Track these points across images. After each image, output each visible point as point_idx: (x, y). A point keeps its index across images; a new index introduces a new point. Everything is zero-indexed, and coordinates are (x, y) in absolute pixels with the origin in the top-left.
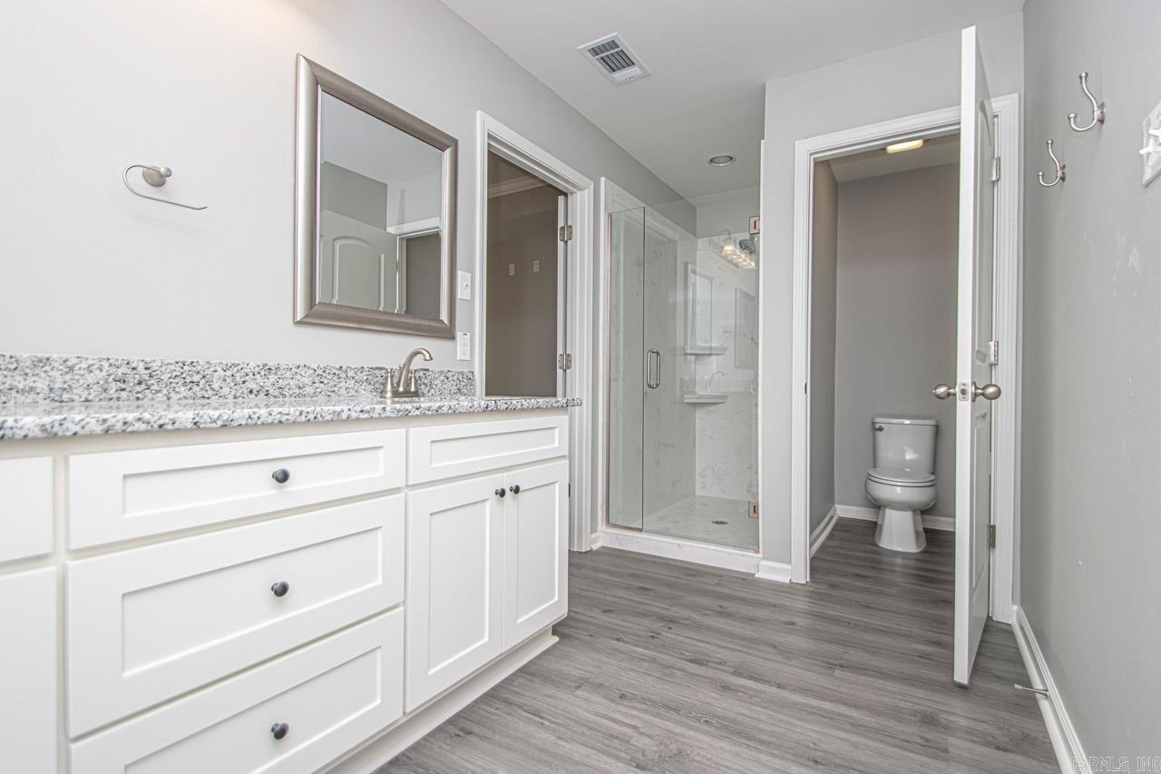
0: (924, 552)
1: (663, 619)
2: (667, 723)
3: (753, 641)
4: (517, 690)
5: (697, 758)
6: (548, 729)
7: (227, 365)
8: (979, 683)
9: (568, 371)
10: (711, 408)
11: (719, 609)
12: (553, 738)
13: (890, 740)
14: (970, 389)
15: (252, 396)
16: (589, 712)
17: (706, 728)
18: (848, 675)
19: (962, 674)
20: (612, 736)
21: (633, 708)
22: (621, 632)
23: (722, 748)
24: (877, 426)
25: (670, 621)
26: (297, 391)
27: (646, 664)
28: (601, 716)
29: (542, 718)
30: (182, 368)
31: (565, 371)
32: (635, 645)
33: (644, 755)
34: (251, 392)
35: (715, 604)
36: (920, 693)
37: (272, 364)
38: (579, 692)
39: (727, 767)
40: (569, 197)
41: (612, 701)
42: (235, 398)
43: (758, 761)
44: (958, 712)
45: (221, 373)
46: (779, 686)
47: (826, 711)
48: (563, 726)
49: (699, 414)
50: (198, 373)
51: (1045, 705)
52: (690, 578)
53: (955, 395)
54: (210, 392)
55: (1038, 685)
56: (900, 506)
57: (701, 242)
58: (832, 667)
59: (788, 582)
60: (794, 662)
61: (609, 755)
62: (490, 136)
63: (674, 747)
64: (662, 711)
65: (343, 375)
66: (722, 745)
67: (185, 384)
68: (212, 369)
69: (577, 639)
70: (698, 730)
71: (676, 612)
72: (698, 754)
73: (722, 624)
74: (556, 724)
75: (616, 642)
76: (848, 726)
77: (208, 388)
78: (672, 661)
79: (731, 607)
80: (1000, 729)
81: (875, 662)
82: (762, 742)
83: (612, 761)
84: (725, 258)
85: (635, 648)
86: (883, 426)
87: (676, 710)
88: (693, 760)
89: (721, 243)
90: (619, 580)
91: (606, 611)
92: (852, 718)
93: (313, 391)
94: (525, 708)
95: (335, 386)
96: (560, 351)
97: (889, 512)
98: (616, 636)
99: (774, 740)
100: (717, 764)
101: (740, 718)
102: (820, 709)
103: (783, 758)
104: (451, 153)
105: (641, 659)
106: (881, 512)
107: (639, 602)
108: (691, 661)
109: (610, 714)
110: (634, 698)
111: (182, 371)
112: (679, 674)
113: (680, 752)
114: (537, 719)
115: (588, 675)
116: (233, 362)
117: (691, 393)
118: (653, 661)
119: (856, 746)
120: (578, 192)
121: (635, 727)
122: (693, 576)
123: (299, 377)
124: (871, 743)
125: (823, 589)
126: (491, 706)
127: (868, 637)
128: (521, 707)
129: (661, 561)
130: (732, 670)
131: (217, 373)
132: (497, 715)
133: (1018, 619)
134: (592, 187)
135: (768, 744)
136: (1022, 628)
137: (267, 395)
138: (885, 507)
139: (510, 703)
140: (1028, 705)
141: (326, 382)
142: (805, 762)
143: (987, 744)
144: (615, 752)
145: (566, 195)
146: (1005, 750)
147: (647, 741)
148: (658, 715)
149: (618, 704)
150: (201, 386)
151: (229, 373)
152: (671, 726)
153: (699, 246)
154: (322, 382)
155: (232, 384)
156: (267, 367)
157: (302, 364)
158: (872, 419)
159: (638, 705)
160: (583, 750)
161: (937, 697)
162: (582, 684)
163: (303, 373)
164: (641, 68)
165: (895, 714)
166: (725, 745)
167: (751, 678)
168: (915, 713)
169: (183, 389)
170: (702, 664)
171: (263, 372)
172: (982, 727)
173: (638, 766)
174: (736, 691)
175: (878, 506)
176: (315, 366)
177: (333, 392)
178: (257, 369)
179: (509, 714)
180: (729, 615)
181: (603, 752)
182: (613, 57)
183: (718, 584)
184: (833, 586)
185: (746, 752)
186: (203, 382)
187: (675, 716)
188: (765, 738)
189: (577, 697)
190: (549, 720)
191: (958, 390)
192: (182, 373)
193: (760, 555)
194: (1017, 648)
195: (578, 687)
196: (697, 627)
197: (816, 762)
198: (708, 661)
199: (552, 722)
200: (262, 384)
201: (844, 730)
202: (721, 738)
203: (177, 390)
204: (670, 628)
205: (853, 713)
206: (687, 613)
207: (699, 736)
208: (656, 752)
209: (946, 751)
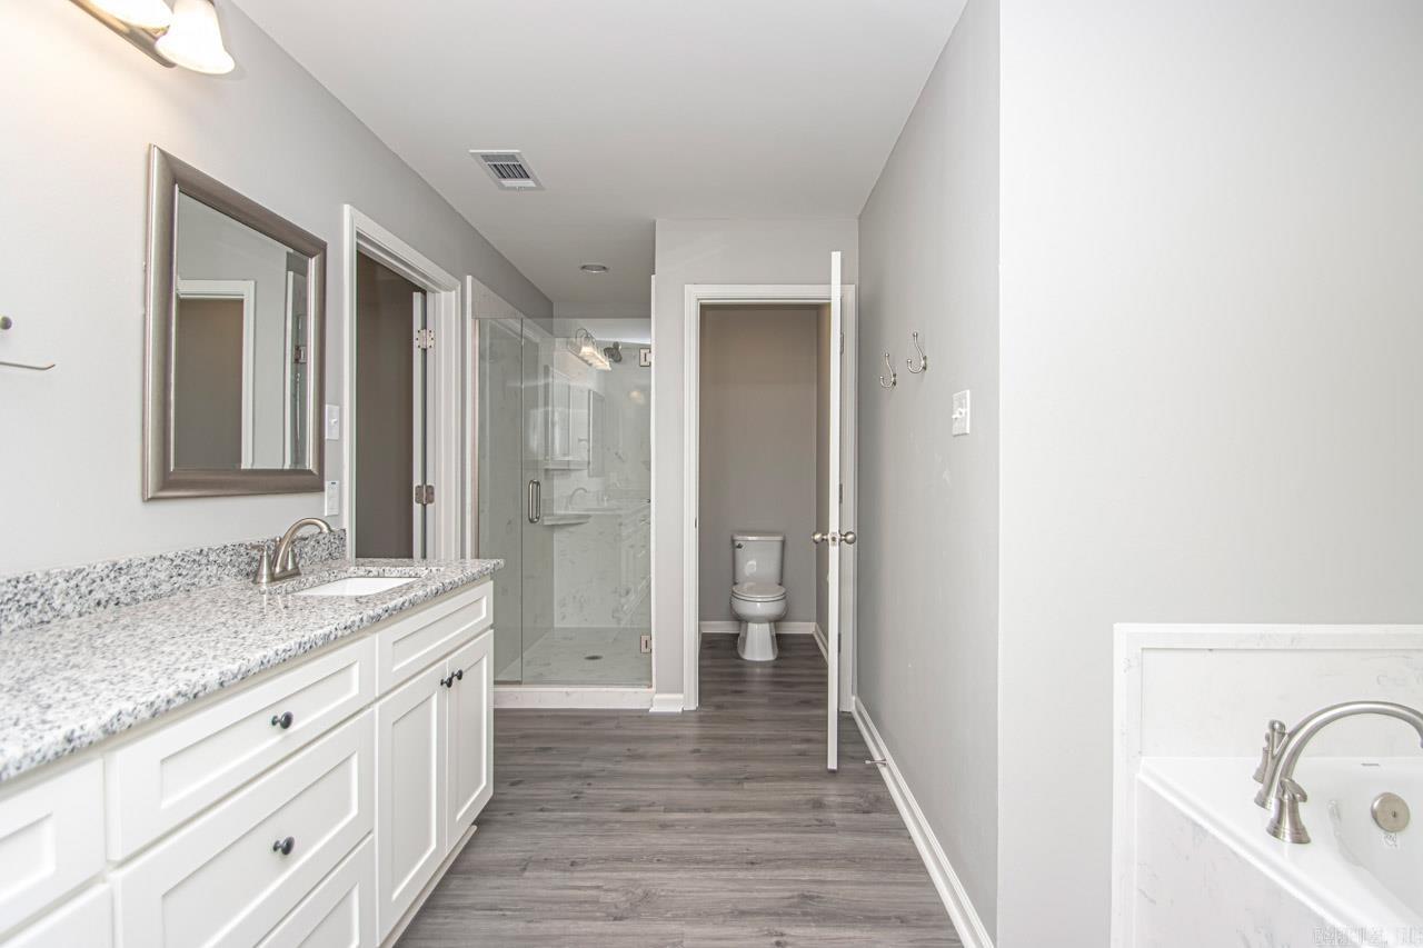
0: (776, 659)
1: (578, 776)
2: (623, 873)
3: (671, 776)
4: (455, 893)
5: (663, 894)
6: (512, 918)
7: (69, 573)
8: (843, 766)
9: (429, 506)
10: (571, 529)
11: (628, 753)
12: (522, 924)
13: (797, 829)
14: (838, 537)
15: (101, 608)
16: (546, 888)
17: (660, 866)
18: (754, 785)
19: (832, 764)
20: (581, 902)
21: (586, 871)
22: (542, 801)
23: (679, 878)
24: (737, 544)
25: (586, 777)
26: (152, 592)
27: (582, 827)
28: (559, 888)
29: (501, 910)
30: (16, 587)
31: (425, 506)
32: (563, 811)
33: (616, 907)
34: (99, 604)
35: (622, 748)
36: (806, 785)
37: (122, 562)
38: (527, 874)
39: (689, 892)
40: (430, 296)
41: (565, 871)
42: (80, 615)
43: (711, 878)
44: (832, 792)
45: (63, 585)
46: (707, 810)
47: (747, 820)
48: (529, 910)
49: (558, 536)
50: (35, 590)
51: (884, 772)
52: (587, 727)
53: (827, 540)
54: (50, 614)
55: (878, 758)
56: (759, 620)
57: (559, 342)
58: (740, 782)
59: (680, 710)
60: (711, 786)
61: (587, 919)
62: (359, 235)
63: (639, 891)
64: (618, 865)
65: (204, 561)
66: (679, 875)
67: (19, 609)
68: (52, 582)
69: (497, 822)
70: (653, 870)
71: (587, 766)
72: (663, 890)
73: (636, 767)
74: (520, 910)
75: (541, 813)
76: (766, 828)
77: (48, 608)
78: (606, 815)
79: (641, 748)
80: (862, 797)
81: (770, 768)
82: (707, 862)
83: (588, 923)
84: (582, 359)
85: (565, 814)
86: (742, 543)
87: (628, 860)
88: (660, 896)
89: (579, 344)
90: (511, 745)
91: (513, 784)
92: (766, 820)
93: (170, 588)
94: (479, 907)
95: (195, 576)
96: (417, 481)
97: (750, 625)
98: (538, 808)
99: (717, 857)
100: (680, 892)
101: (684, 848)
102: (743, 820)
103: (728, 869)
104: (320, 259)
105: (575, 823)
106: (743, 625)
107: (544, 765)
108: (624, 811)
109: (570, 884)
110: (585, 861)
111: (16, 591)
112: (618, 825)
113: (646, 894)
114: (497, 913)
115: (529, 854)
116: (78, 567)
117: (549, 515)
118: (587, 821)
119: (777, 841)
120: (443, 293)
121: (598, 887)
122: (589, 723)
123: (153, 573)
124: (785, 835)
125: (710, 711)
126: (436, 917)
127: (759, 747)
128: (472, 907)
129: (549, 714)
130: (662, 808)
131: (59, 586)
132: (448, 923)
133: (857, 707)
134: (459, 288)
135: (713, 861)
136: (860, 713)
137: (117, 604)
138: (747, 622)
139: (458, 908)
140: (873, 775)
141: (184, 573)
142: (746, 866)
143: (857, 811)
144: (590, 914)
145: (424, 292)
146: (868, 812)
147: (614, 895)
148: (615, 870)
149: (572, 872)
150: (39, 607)
151: (72, 583)
152: (629, 875)
153: (557, 345)
154: (180, 575)
155: (77, 598)
156: (117, 567)
157: (157, 555)
158: (732, 537)
159: (591, 867)
160: (558, 924)
161: (819, 785)
162: (526, 865)
163: (158, 566)
164: (536, 181)
165: (794, 807)
166: (680, 874)
167: (681, 810)
168: (807, 802)
169: (17, 616)
170: (634, 811)
171: (112, 575)
172: (850, 800)
173: (615, 919)
174: (673, 826)
175: (741, 620)
176: (171, 555)
177: (193, 584)
178: (106, 571)
179: (462, 918)
180: (641, 757)
181: (579, 919)
182: (509, 169)
183: (618, 727)
184: (719, 707)
185: (699, 874)
186: (42, 601)
187: (630, 865)
188: (710, 858)
189: (528, 878)
190: (509, 910)
191: (829, 537)
192: (16, 594)
193: (654, 689)
194: (859, 731)
195: (525, 869)
196: (613, 776)
197: (752, 863)
198: (638, 806)
199: (515, 910)
200: (112, 591)
201: (764, 832)
202: (675, 870)
203: (10, 618)
204: (589, 784)
205: (765, 816)
206: (600, 765)
207: (657, 875)
208: (627, 901)
209: (833, 825)
